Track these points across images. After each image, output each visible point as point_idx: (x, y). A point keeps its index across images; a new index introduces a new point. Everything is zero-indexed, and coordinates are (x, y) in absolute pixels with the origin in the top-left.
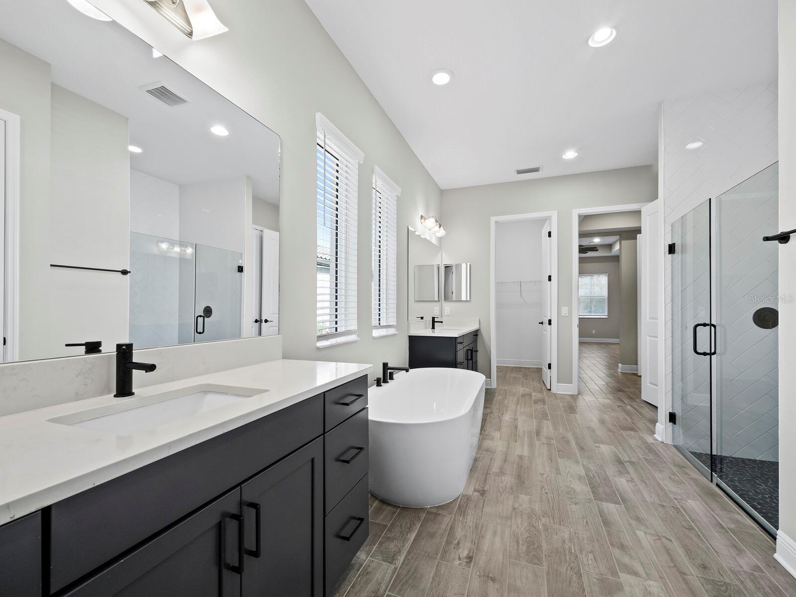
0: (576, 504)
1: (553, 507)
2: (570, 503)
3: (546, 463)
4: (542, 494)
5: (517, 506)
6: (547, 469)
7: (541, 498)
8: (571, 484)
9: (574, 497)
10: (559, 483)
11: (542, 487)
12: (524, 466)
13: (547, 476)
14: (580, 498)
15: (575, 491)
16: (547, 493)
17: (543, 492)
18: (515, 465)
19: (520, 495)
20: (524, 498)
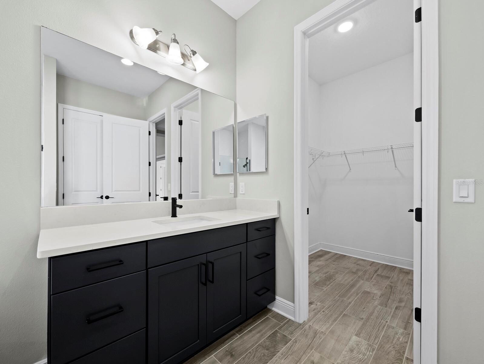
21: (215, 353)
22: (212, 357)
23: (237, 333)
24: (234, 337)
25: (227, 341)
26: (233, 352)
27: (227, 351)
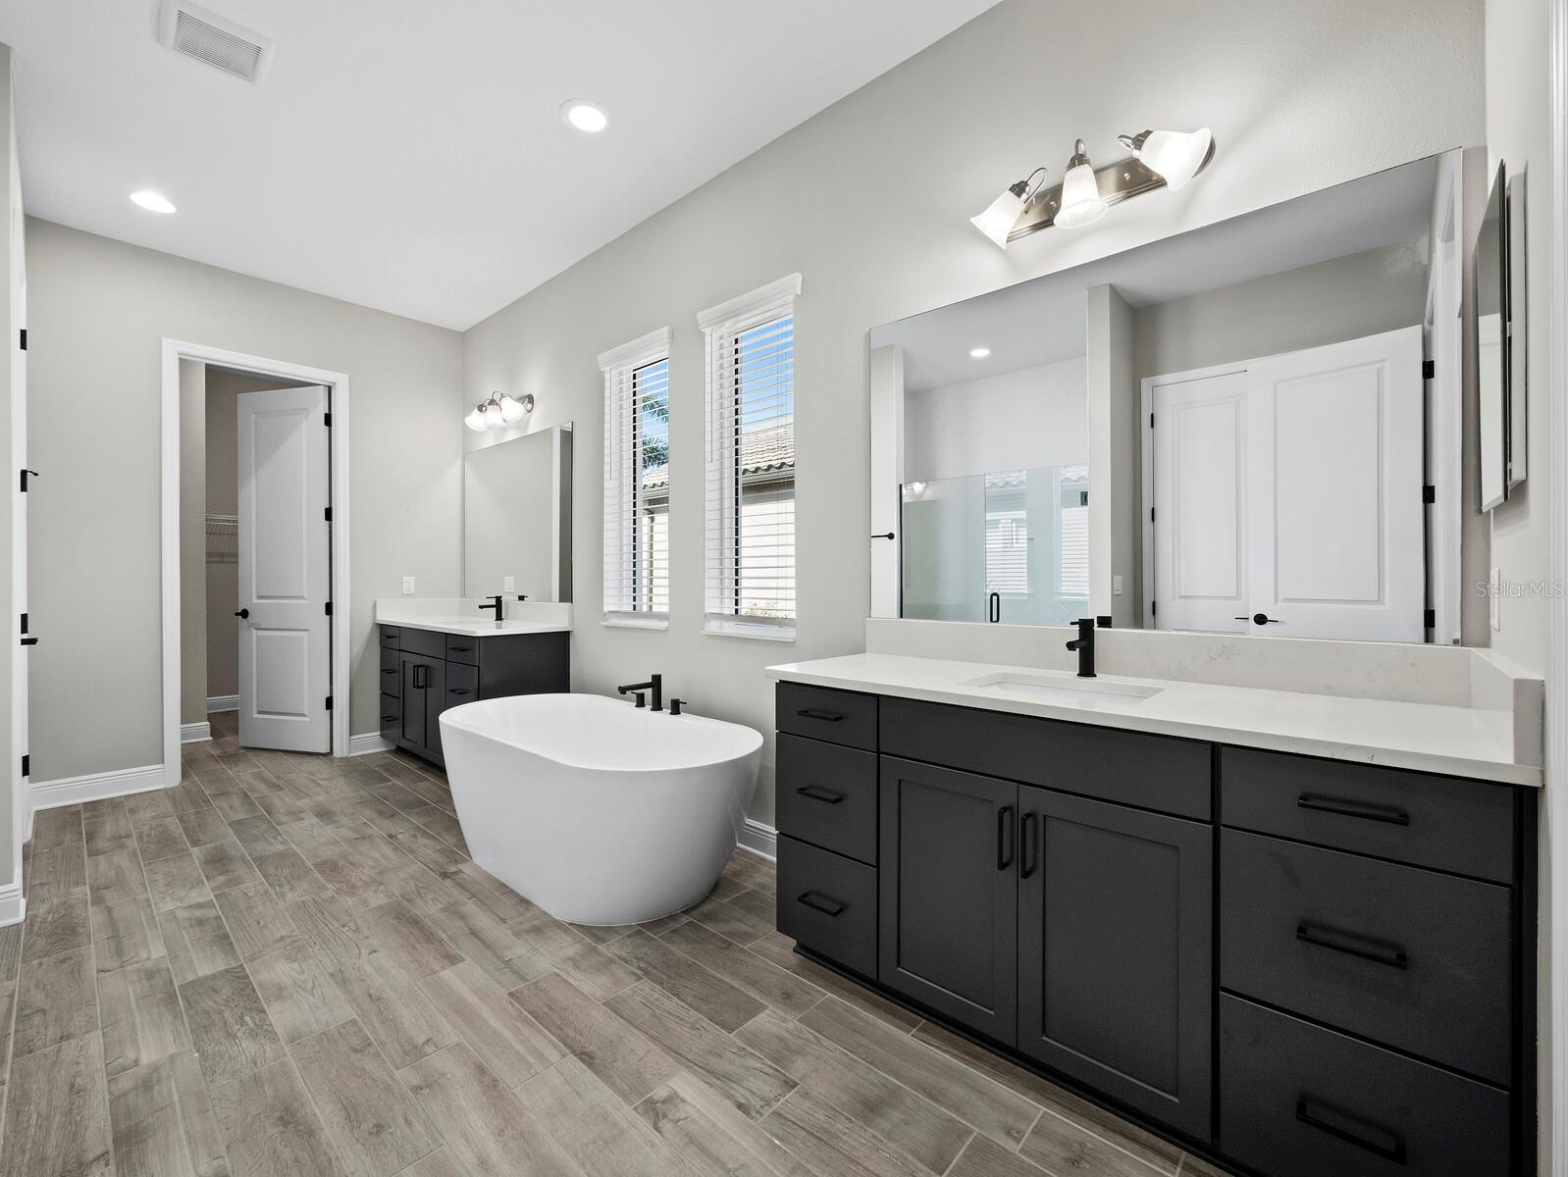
0: (282, 938)
1: (323, 914)
2: (294, 934)
3: (381, 981)
4: (350, 920)
5: (381, 888)
6: (368, 969)
7: (350, 915)
8: (301, 967)
9: (288, 948)
10: (327, 954)
11: (357, 930)
12: (425, 946)
13: (360, 953)
14: (273, 951)
15: (289, 959)
16: (343, 926)
17: (352, 924)
18: (444, 936)
19: (389, 901)
20: (378, 900)
21: (1055, 1114)
22: (1039, 1109)
23: (1182, 1168)
24: (1158, 1161)
25: (1124, 1140)
26: (1088, 1162)
27: (1082, 1145)
